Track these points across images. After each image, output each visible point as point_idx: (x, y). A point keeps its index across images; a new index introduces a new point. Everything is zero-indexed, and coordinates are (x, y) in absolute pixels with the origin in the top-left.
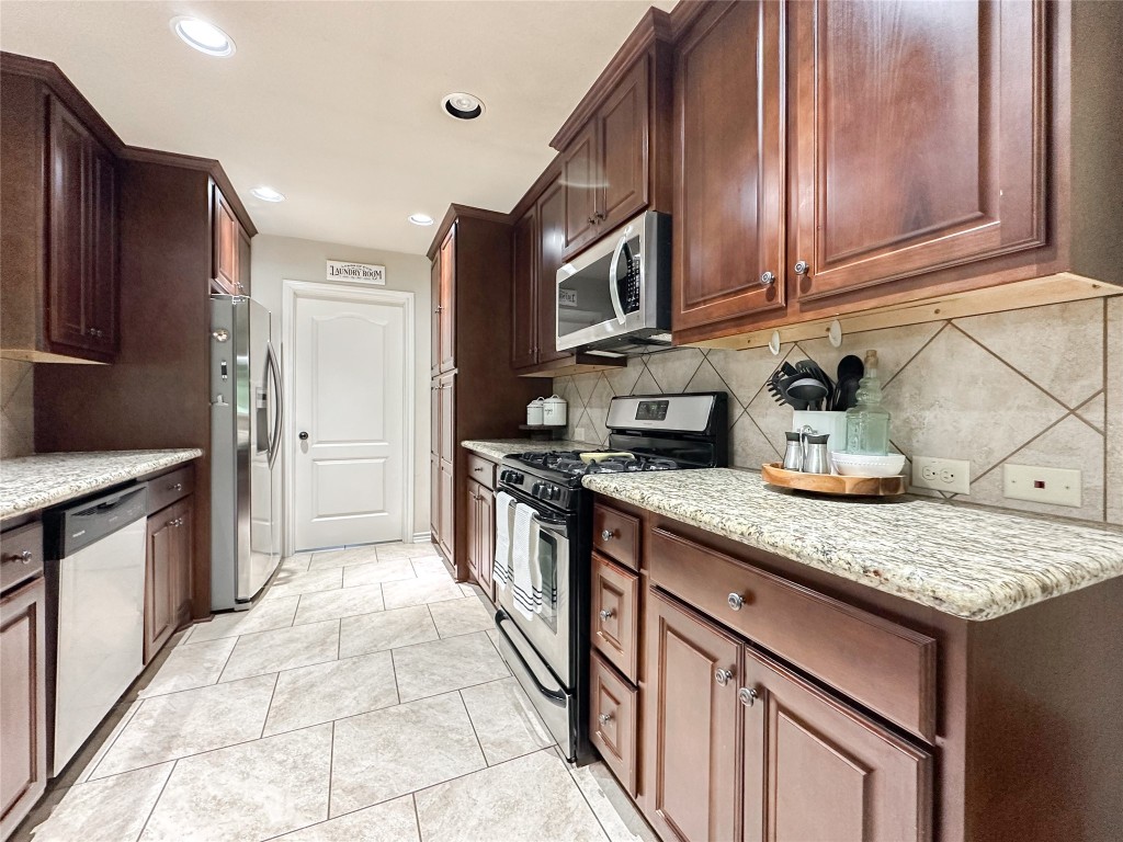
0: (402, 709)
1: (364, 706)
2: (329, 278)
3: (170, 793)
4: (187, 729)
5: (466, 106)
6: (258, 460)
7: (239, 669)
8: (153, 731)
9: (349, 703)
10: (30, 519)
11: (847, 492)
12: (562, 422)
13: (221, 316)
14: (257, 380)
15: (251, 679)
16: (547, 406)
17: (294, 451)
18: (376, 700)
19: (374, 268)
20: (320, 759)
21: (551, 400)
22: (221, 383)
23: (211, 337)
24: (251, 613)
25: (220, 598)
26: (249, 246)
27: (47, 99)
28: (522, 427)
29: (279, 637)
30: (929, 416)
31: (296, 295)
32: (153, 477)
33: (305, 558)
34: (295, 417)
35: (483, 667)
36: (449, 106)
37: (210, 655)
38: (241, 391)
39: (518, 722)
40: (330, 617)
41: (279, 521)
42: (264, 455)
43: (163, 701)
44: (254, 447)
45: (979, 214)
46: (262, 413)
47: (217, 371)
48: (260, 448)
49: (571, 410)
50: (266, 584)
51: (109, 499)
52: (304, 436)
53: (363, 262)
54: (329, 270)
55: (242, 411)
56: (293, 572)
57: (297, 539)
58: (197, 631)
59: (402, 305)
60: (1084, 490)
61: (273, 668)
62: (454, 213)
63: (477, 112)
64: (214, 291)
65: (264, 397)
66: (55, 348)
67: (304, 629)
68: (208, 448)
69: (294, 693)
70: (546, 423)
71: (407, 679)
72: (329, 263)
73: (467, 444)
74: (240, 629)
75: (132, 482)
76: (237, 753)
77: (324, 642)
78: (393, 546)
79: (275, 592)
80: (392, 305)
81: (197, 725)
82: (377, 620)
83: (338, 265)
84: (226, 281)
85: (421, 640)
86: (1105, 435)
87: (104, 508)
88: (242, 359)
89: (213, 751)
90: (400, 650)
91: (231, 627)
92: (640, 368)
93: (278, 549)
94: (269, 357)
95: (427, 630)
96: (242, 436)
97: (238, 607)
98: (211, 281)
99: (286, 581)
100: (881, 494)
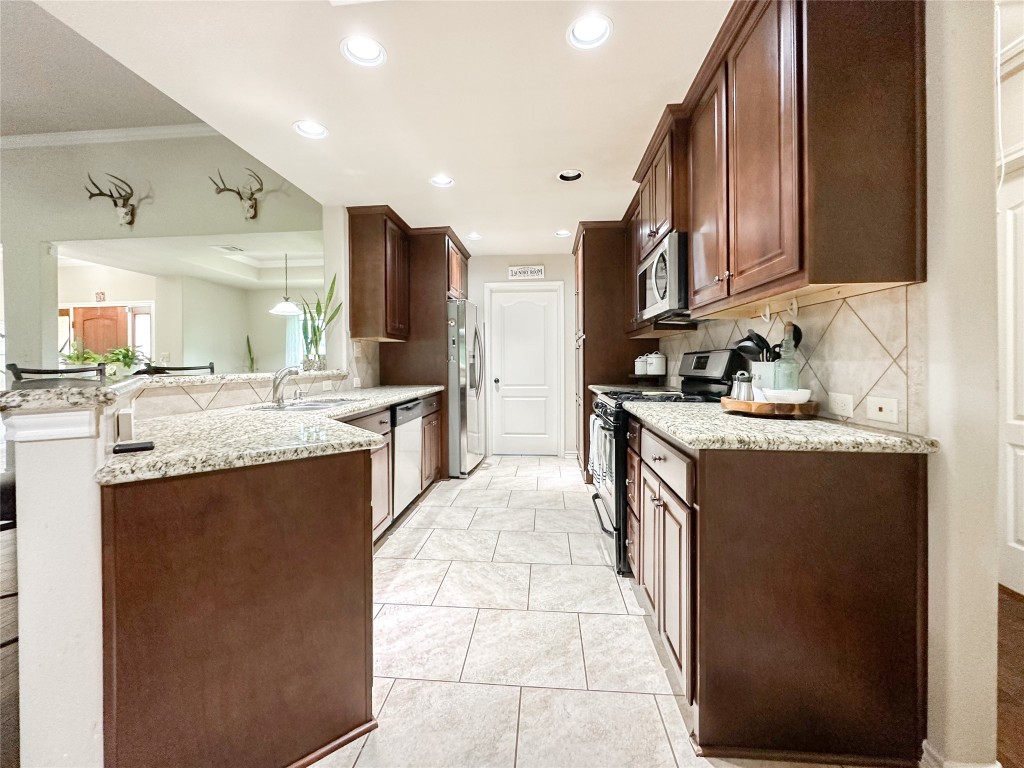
0: (534, 534)
1: (516, 529)
2: (510, 278)
3: (433, 538)
4: (437, 520)
5: (572, 174)
6: (470, 393)
7: (460, 502)
8: (425, 517)
9: (509, 526)
10: (387, 409)
11: (753, 411)
12: (663, 373)
13: (453, 313)
14: (470, 347)
15: (465, 508)
16: (649, 361)
17: (492, 391)
18: (522, 528)
19: (537, 268)
20: (492, 543)
21: (653, 355)
22: (452, 349)
23: (448, 324)
24: (467, 481)
25: (453, 471)
26: (467, 265)
27: (385, 221)
28: (631, 376)
29: (479, 493)
30: (836, 363)
31: (492, 291)
32: (425, 398)
33: (498, 458)
34: (491, 370)
35: (586, 526)
36: (562, 177)
37: (448, 495)
38: (462, 352)
39: (597, 552)
40: (506, 488)
41: (483, 434)
42: (473, 391)
43: (428, 509)
44: (468, 387)
45: (780, 251)
46: (472, 366)
47: (451, 342)
48: (471, 387)
49: (669, 363)
50: (475, 468)
51: (410, 405)
52: (497, 381)
53: (531, 265)
54: (510, 273)
55: (462, 366)
56: (490, 465)
57: (494, 448)
58: (442, 484)
59: (556, 291)
60: (899, 412)
61: (474, 505)
62: (581, 228)
63: (579, 176)
64: (449, 298)
65: (474, 357)
66: (389, 335)
67: (492, 492)
68: (447, 386)
69: (484, 516)
70: (649, 373)
71: (541, 523)
72: (511, 268)
73: (591, 387)
74: (461, 487)
75: (416, 399)
76: (457, 532)
77: (501, 499)
78: (551, 458)
79: (479, 473)
80: (551, 291)
81: (441, 518)
82: (531, 494)
83: (515, 269)
84: (454, 292)
85: (553, 508)
86: (906, 375)
87: (408, 409)
88: (462, 331)
89: (448, 529)
90: (540, 510)
91: (457, 485)
92: (704, 331)
93: (483, 452)
94: (476, 333)
95: (559, 503)
96: (463, 381)
97: (461, 476)
98: (447, 293)
99: (486, 469)
100: (777, 413)
